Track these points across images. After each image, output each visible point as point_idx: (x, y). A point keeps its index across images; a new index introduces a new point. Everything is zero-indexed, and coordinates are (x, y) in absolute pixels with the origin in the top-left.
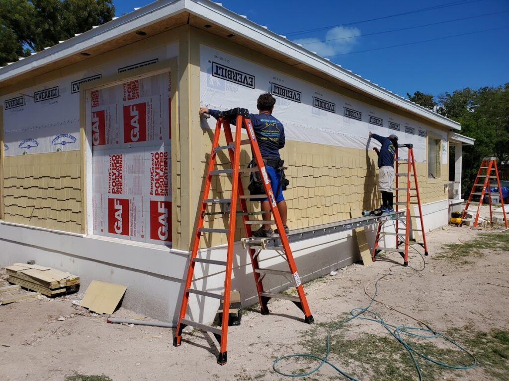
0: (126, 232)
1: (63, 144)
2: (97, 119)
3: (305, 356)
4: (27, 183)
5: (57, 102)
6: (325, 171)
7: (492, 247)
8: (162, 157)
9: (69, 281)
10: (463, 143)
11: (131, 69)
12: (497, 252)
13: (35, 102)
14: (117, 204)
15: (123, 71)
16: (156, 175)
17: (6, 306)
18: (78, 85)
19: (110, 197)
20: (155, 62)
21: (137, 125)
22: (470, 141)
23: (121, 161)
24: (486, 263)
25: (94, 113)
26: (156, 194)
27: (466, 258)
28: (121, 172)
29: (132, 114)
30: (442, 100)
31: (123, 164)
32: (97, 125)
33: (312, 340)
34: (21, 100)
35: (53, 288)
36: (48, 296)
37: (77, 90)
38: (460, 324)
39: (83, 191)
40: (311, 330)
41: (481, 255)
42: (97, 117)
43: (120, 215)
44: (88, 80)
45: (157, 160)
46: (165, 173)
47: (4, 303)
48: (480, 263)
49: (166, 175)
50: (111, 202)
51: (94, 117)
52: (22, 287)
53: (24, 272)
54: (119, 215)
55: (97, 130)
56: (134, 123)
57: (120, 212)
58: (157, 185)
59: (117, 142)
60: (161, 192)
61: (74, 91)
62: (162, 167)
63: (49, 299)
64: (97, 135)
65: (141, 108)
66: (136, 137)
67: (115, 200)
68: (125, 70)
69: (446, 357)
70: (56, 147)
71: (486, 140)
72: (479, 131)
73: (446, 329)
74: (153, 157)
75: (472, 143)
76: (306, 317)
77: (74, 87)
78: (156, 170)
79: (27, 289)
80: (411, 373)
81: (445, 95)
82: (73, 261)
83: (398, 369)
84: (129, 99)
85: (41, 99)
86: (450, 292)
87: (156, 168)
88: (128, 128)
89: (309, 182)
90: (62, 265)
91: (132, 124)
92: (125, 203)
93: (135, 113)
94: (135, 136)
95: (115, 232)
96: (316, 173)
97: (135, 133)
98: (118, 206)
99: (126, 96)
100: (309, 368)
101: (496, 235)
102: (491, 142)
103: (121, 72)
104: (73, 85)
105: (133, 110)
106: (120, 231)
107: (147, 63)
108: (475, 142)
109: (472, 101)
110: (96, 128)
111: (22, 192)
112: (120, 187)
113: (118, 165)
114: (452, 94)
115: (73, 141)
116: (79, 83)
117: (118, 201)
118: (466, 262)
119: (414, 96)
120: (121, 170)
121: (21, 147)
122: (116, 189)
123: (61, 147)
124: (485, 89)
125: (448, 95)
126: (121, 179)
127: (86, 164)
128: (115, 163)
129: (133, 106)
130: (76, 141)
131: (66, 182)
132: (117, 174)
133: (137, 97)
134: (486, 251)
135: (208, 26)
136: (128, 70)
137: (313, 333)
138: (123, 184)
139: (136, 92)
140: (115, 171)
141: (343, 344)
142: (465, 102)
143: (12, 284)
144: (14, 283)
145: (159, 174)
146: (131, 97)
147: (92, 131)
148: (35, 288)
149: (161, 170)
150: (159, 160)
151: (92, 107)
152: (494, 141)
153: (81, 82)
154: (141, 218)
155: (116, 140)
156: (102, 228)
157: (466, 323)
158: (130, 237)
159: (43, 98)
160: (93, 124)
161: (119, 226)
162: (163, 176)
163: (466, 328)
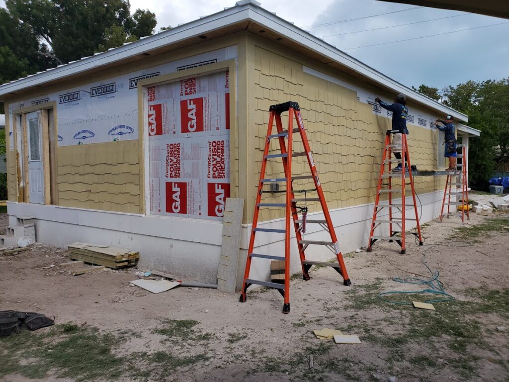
0: (183, 210)
1: (120, 135)
2: (153, 112)
3: (352, 307)
4: (81, 170)
5: (114, 97)
6: (352, 159)
7: (499, 230)
8: (219, 145)
9: (130, 255)
10: (470, 134)
11: (190, 68)
12: (504, 234)
13: (91, 97)
14: (175, 187)
15: (182, 69)
16: (213, 161)
17: (79, 276)
18: (136, 81)
19: (168, 181)
20: (214, 62)
21: (194, 117)
22: (477, 133)
23: (179, 149)
24: (494, 242)
25: (151, 106)
26: (213, 177)
27: (476, 238)
28: (179, 158)
29: (189, 107)
30: (446, 93)
31: (181, 152)
32: (153, 117)
33: (355, 296)
34: (76, 95)
35: (118, 261)
36: (112, 269)
37: (135, 86)
38: (477, 285)
39: (142, 176)
40: (351, 290)
41: (489, 236)
42: (153, 110)
43: (178, 197)
44: (147, 77)
45: (214, 148)
46: (222, 159)
47: (77, 274)
48: (489, 242)
49: (223, 160)
50: (169, 186)
51: (151, 110)
52: (85, 262)
53: (86, 248)
54: (176, 197)
55: (154, 122)
56: (192, 115)
57: (178, 194)
58: (215, 169)
59: (174, 133)
60: (218, 175)
61: (131, 87)
62: (219, 154)
63: (114, 271)
64: (154, 126)
65: (199, 102)
66: (193, 129)
67: (173, 184)
68: (184, 69)
69: (467, 306)
70: (114, 137)
71: (491, 132)
72: (484, 123)
73: (465, 289)
74: (210, 145)
75: (478, 135)
76: (344, 280)
77: (131, 84)
78: (214, 157)
79: (90, 264)
80: (440, 316)
81: (449, 88)
82: (132, 239)
83: (430, 313)
84: (186, 94)
85: (97, 94)
86: (465, 263)
87: (213, 155)
88: (185, 120)
89: (339, 168)
90: (119, 243)
91: (189, 116)
92: (183, 186)
93: (192, 106)
94: (192, 127)
95: (172, 212)
96: (344, 160)
97: (192, 125)
98: (176, 189)
99: (184, 91)
100: (357, 314)
101: (501, 220)
102: (496, 133)
103: (180, 70)
104: (131, 81)
105: (190, 104)
106: (178, 210)
107: (206, 63)
108: (481, 133)
109: (476, 94)
110: (152, 119)
111: (78, 178)
112: (177, 172)
113: (176, 153)
114: (455, 88)
115: (131, 131)
116: (137, 80)
117: (176, 185)
118: (476, 241)
119: (419, 89)
120: (179, 157)
121: (77, 137)
122: (173, 174)
123: (118, 137)
124: (487, 82)
125: (452, 88)
126: (179, 164)
127: (144, 152)
128: (172, 151)
129: (190, 100)
130: (134, 131)
131: (124, 168)
132: (175, 160)
133: (194, 92)
134: (494, 233)
135: (263, 31)
136: (187, 68)
137: (354, 291)
138: (181, 169)
139: (193, 88)
140: (172, 158)
141: (381, 299)
142: (469, 95)
143: (74, 260)
144: (76, 259)
145: (216, 159)
146: (188, 92)
147: (149, 122)
148: (99, 262)
149: (218, 156)
150: (216, 147)
151: (149, 101)
152: (499, 133)
153: (139, 79)
154: (198, 198)
155: (174, 130)
156: (159, 208)
157: (480, 285)
158: (187, 215)
159: (99, 93)
160: (150, 116)
161: (176, 206)
162: (220, 162)
163: (481, 288)
